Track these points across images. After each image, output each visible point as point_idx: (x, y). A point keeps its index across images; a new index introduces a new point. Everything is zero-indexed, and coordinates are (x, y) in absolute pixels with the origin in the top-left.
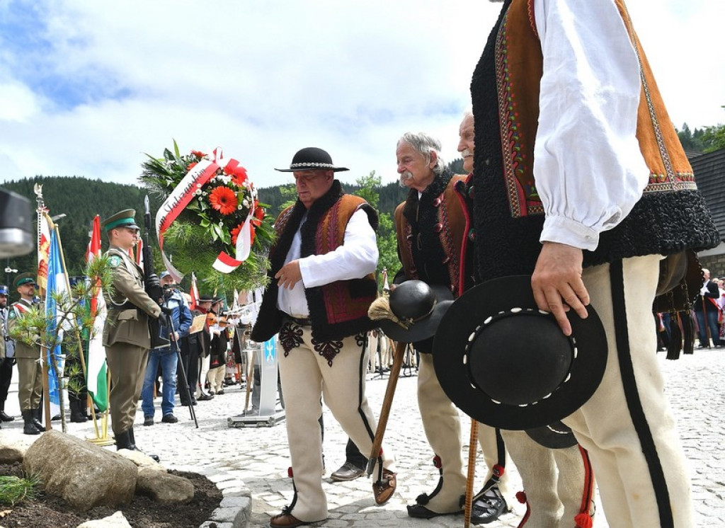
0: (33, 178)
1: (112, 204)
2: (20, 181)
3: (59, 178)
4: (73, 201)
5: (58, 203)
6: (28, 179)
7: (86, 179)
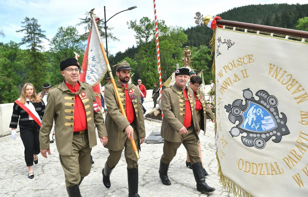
0: (233, 9)
1: (266, 14)
2: (228, 11)
3: (243, 7)
4: (248, 16)
5: (242, 17)
6: (231, 10)
7: (254, 5)
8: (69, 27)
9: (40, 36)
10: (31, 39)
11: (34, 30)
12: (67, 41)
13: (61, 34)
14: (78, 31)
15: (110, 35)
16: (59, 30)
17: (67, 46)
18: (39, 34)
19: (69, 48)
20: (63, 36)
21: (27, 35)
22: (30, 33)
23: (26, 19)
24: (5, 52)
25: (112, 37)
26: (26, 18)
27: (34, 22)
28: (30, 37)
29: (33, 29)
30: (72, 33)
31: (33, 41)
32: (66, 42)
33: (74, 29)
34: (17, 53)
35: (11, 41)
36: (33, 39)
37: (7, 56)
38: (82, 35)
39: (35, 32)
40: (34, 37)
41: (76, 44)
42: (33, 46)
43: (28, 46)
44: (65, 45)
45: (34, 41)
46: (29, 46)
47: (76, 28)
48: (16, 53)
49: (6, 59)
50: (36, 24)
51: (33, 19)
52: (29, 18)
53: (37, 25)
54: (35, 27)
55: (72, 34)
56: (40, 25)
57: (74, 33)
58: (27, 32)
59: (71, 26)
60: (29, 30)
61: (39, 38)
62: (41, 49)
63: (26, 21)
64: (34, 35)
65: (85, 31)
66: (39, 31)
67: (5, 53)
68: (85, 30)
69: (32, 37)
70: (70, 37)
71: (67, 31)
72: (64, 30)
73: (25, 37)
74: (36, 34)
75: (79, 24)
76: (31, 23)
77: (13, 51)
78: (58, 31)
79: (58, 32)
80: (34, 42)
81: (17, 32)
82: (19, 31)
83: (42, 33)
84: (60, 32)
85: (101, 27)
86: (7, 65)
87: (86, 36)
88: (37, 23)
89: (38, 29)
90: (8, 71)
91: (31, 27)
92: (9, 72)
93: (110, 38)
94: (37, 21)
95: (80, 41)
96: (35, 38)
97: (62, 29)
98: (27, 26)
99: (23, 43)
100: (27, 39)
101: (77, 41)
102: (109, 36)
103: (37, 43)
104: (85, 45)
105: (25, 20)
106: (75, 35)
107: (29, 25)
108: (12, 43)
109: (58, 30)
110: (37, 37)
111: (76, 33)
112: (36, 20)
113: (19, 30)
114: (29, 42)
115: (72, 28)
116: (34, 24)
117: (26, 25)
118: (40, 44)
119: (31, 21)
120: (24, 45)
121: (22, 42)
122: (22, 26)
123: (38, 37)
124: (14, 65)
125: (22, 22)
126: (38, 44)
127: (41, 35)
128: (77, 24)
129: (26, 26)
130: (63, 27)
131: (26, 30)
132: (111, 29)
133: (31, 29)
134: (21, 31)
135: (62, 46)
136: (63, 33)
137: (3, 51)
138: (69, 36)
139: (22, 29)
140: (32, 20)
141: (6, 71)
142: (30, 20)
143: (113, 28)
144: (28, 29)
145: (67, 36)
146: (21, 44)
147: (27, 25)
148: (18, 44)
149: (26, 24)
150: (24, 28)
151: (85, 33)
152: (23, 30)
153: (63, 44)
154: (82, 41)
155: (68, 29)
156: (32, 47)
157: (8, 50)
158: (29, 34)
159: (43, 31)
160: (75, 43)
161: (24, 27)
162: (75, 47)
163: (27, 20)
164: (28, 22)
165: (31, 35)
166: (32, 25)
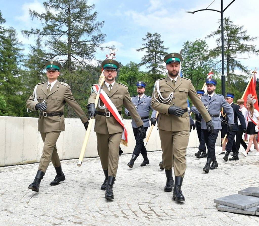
8: (197, 40)
9: (162, 55)
10: (152, 58)
11: (156, 48)
12: (194, 59)
13: (186, 50)
14: (208, 45)
15: (252, 47)
16: (185, 46)
17: (193, 65)
18: (161, 52)
19: (195, 67)
20: (189, 52)
21: (148, 54)
22: (152, 51)
23: (148, 35)
24: (124, 74)
25: (254, 51)
26: (148, 34)
27: (156, 37)
28: (151, 56)
29: (155, 46)
30: (200, 48)
32: (192, 60)
33: (203, 43)
34: (137, 76)
35: (131, 62)
36: (155, 59)
37: (126, 79)
38: (212, 49)
39: (157, 50)
41: (205, 63)
42: (154, 66)
43: (148, 67)
44: (190, 64)
45: (155, 60)
46: (150, 67)
47: (206, 42)
48: (135, 76)
50: (159, 40)
51: (156, 35)
52: (151, 33)
53: (160, 42)
54: (158, 44)
55: (200, 50)
56: (163, 41)
57: (203, 48)
58: (147, 51)
59: (199, 40)
60: (151, 48)
61: (161, 57)
62: (163, 70)
63: (148, 38)
64: (156, 54)
65: (218, 45)
66: (161, 48)
67: (124, 76)
68: (217, 43)
69: (153, 56)
70: (196, 54)
71: (193, 47)
72: (190, 45)
73: (146, 56)
74: (158, 52)
75: (209, 36)
76: (154, 39)
77: (132, 73)
78: (183, 47)
79: (183, 49)
80: (155, 61)
81: (137, 50)
82: (139, 50)
83: (165, 51)
84: (186, 49)
85: (239, 38)
87: (218, 51)
88: (160, 38)
89: (160, 46)
91: (153, 43)
93: (252, 52)
94: (159, 37)
95: (210, 59)
96: (157, 57)
97: (188, 45)
98: (149, 44)
99: (143, 64)
100: (147, 58)
101: (206, 58)
102: (251, 49)
103: (158, 62)
104: (216, 63)
105: (147, 37)
106: (203, 51)
107: (151, 42)
108: (132, 64)
109: (183, 45)
110: (158, 55)
111: (205, 48)
112: (159, 36)
113: (140, 49)
114: (150, 62)
115: (200, 41)
116: (156, 40)
117: (147, 43)
118: (161, 65)
119: (154, 37)
120: (144, 65)
121: (142, 62)
123: (160, 55)
124: (133, 90)
125: (143, 39)
126: (159, 65)
127: (163, 53)
128: (206, 36)
130: (189, 42)
131: (147, 48)
132: (254, 39)
133: (152, 47)
135: (187, 65)
136: (189, 49)
137: (122, 73)
138: (196, 52)
140: (154, 35)
142: (152, 35)
143: (256, 38)
144: (149, 47)
145: (193, 53)
146: (141, 64)
147: (149, 42)
148: (138, 65)
149: (147, 41)
150: (146, 46)
151: (217, 46)
152: (143, 49)
153: (188, 63)
154: (212, 58)
155: (195, 44)
156: (152, 67)
157: (127, 73)
158: (150, 53)
159: (166, 48)
160: (204, 61)
161: (145, 44)
162: (204, 66)
163: (149, 36)
164: (150, 38)
165: (152, 53)
166: (154, 42)
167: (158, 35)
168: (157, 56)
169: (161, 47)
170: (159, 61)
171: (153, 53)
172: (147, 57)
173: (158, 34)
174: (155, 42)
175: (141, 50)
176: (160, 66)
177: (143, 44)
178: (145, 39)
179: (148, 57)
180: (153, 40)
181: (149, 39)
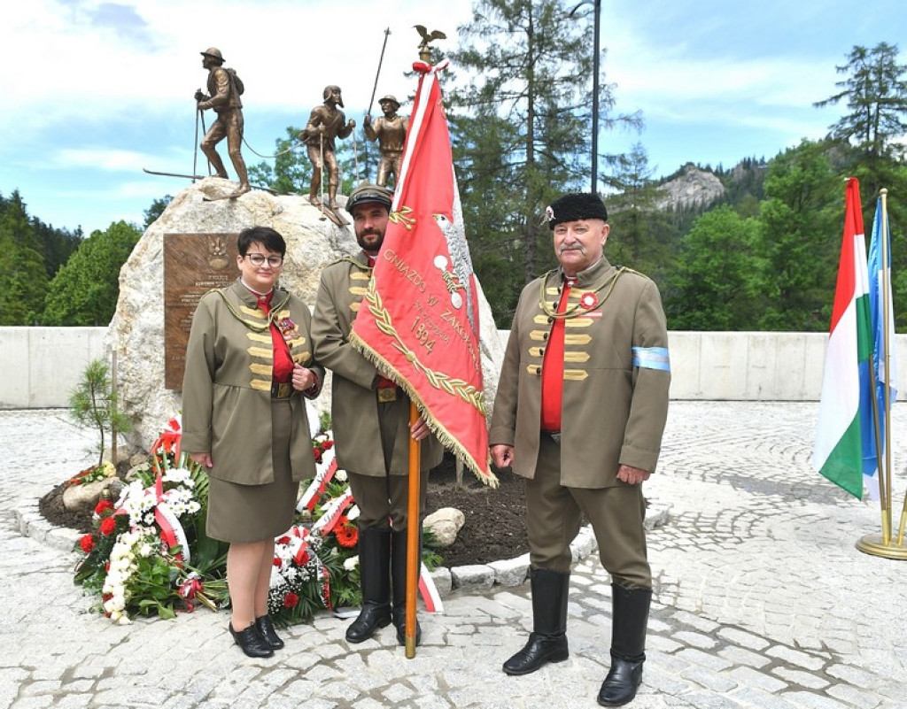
10: (865, 122)
11: (884, 90)
18: (897, 101)
21: (853, 111)
23: (854, 54)
24: (778, 179)
26: (854, 51)
27: (883, 57)
28: (863, 118)
31: (872, 130)
39: (884, 96)
40: (878, 114)
42: (871, 149)
45: (876, 129)
49: (780, 201)
50: (891, 62)
51: (883, 48)
52: (866, 47)
53: (894, 68)
58: (852, 102)
60: (863, 93)
63: (853, 61)
64: (878, 109)
66: (900, 87)
69: (870, 117)
73: (844, 120)
74: (890, 102)
76: (874, 64)
80: (876, 132)
81: (817, 105)
82: (823, 103)
86: (780, 223)
88: (894, 58)
89: (895, 83)
90: (781, 243)
92: (785, 245)
94: (893, 54)
96: (881, 119)
98: (856, 80)
100: (849, 125)
103: (886, 135)
105: (852, 58)
107: (864, 73)
110: (889, 112)
112: (893, 51)
113: (824, 100)
114: (861, 137)
116: (881, 66)
117: (852, 77)
119: (874, 57)
122: (838, 81)
123: (896, 112)
125: (839, 69)
126: (889, 141)
129: (854, 80)
131: (851, 95)
133: (869, 87)
134: (834, 101)
137: (774, 177)
139: (838, 94)
140: (876, 51)
141: (778, 242)
142: (868, 52)
144: (858, 89)
147: (856, 76)
149: (850, 74)
150: (847, 88)
152: (837, 98)
158: (858, 109)
161: (843, 83)
163: (858, 55)
164: (861, 63)
165: (866, 109)
166: (874, 73)
167: (891, 48)
168: (884, 115)
169: (898, 85)
170: (886, 129)
171: (868, 108)
172: (849, 120)
173: (889, 46)
174: (879, 72)
175: (829, 103)
176: (892, 144)
177: (838, 84)
178: (843, 69)
179: (852, 121)
180: (872, 67)
181: (857, 65)
